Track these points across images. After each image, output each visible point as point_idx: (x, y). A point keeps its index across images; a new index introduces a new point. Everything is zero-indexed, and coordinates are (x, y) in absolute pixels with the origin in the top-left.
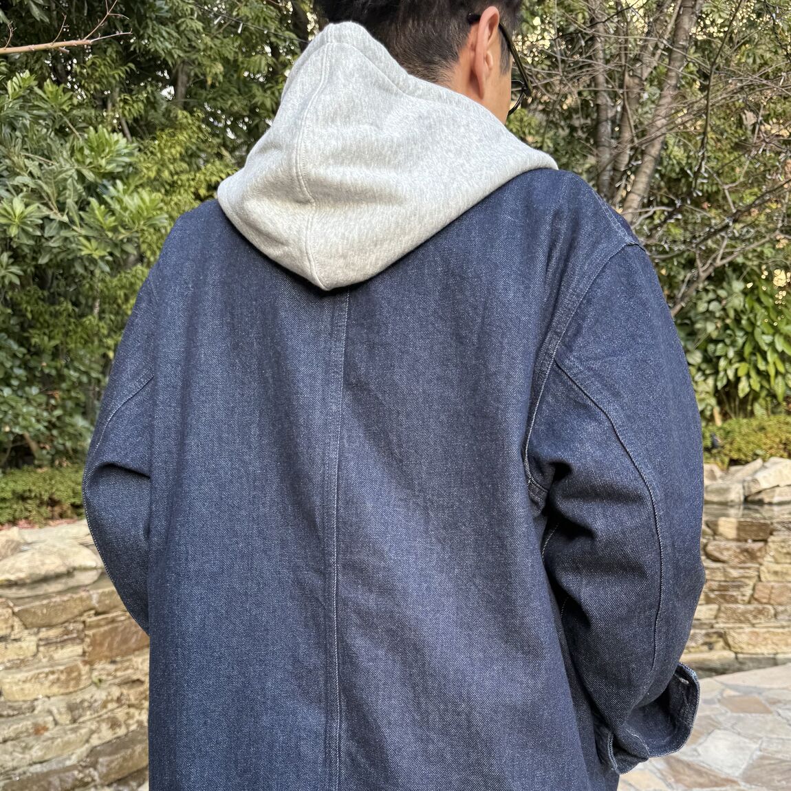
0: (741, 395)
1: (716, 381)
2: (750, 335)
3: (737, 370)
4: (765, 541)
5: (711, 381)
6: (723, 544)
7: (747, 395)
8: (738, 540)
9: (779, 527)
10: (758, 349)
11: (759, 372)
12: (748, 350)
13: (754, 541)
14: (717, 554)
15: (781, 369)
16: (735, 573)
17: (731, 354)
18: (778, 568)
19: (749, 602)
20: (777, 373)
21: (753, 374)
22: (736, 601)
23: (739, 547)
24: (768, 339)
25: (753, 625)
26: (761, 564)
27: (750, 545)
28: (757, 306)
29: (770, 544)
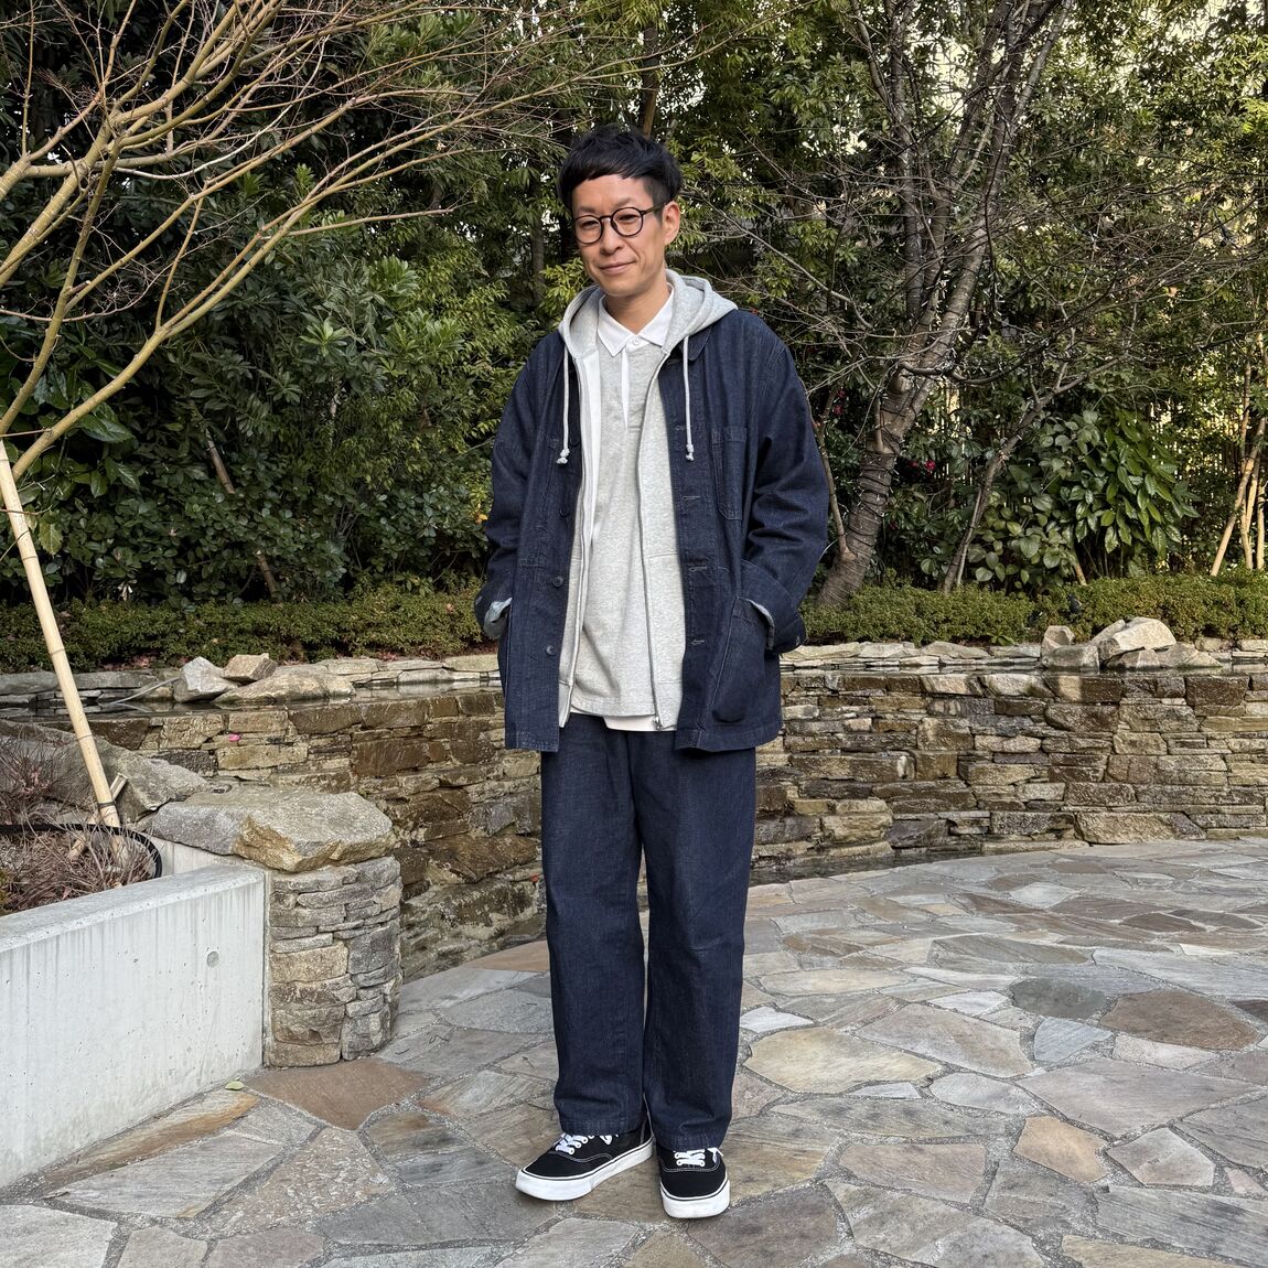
0: (1109, 550)
1: (1074, 533)
2: (1112, 476)
3: (1099, 518)
4: (1117, 704)
5: (1068, 533)
6: (1066, 707)
7: (1117, 551)
8: (1083, 703)
9: (1133, 687)
10: (1123, 493)
11: (1128, 522)
12: (1110, 494)
13: (1104, 704)
14: (1060, 720)
15: (1158, 517)
16: (1083, 743)
17: (1090, 498)
18: (1134, 737)
19: (1103, 780)
20: (1153, 523)
21: (1121, 524)
22: (1087, 779)
23: (1084, 711)
24: (1137, 480)
25: (1110, 809)
26: (1114, 733)
27: (1098, 708)
28: (1120, 441)
29: (1125, 708)
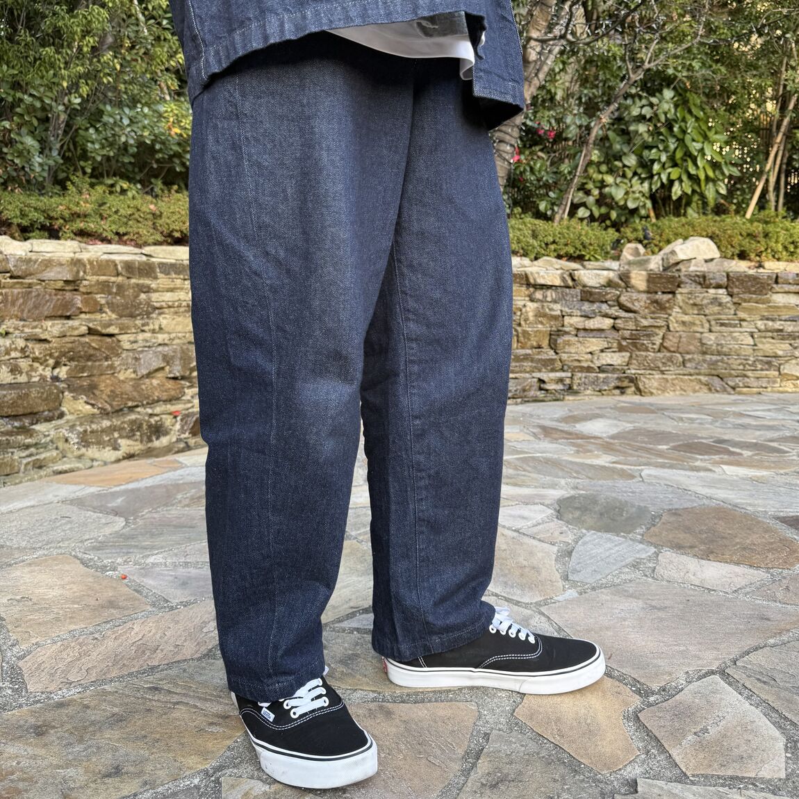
0: (674, 198)
1: (651, 184)
2: (681, 141)
3: (669, 174)
4: (673, 293)
5: (646, 185)
6: (635, 296)
7: (680, 198)
8: (648, 292)
9: (688, 281)
10: (688, 155)
11: (690, 176)
12: (679, 155)
13: (663, 293)
14: (629, 305)
15: (711, 174)
16: (645, 323)
17: (664, 158)
18: (686, 318)
19: (659, 351)
20: (708, 179)
21: (684, 178)
22: (647, 350)
23: (648, 298)
24: (698, 146)
25: (662, 372)
26: (670, 315)
27: (659, 296)
28: (688, 116)
29: (679, 296)
